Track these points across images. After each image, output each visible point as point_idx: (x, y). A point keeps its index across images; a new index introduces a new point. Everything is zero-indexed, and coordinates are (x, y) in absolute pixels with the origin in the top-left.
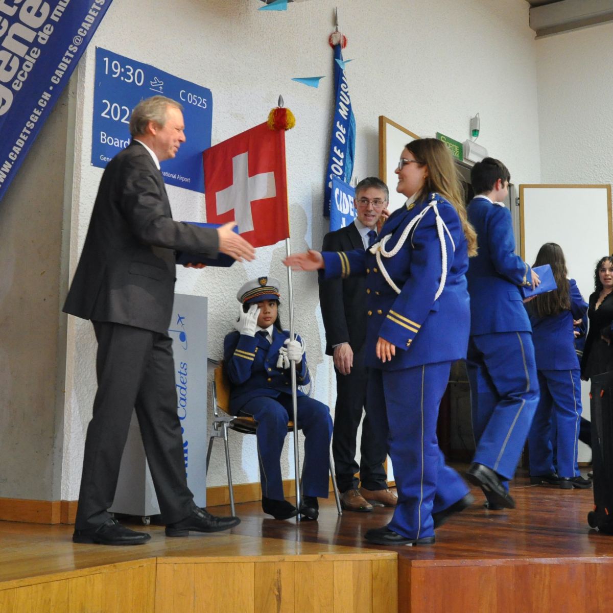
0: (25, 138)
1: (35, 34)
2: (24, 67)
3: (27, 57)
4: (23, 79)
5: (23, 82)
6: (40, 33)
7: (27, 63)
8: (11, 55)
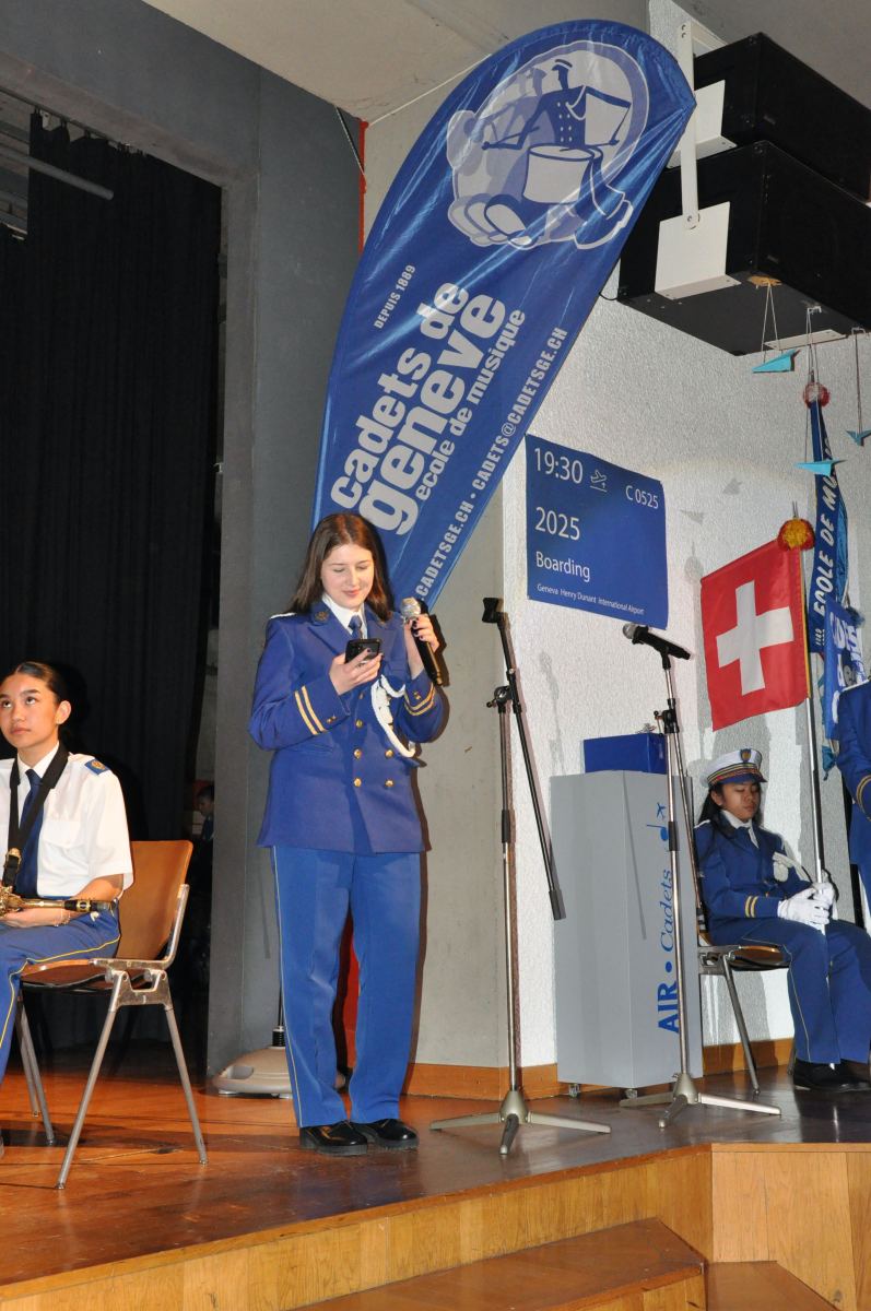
0: (440, 566)
1: (445, 421)
2: (432, 468)
3: (435, 454)
4: (431, 484)
5: (431, 489)
6: (452, 421)
7: (435, 462)
8: (411, 451)
